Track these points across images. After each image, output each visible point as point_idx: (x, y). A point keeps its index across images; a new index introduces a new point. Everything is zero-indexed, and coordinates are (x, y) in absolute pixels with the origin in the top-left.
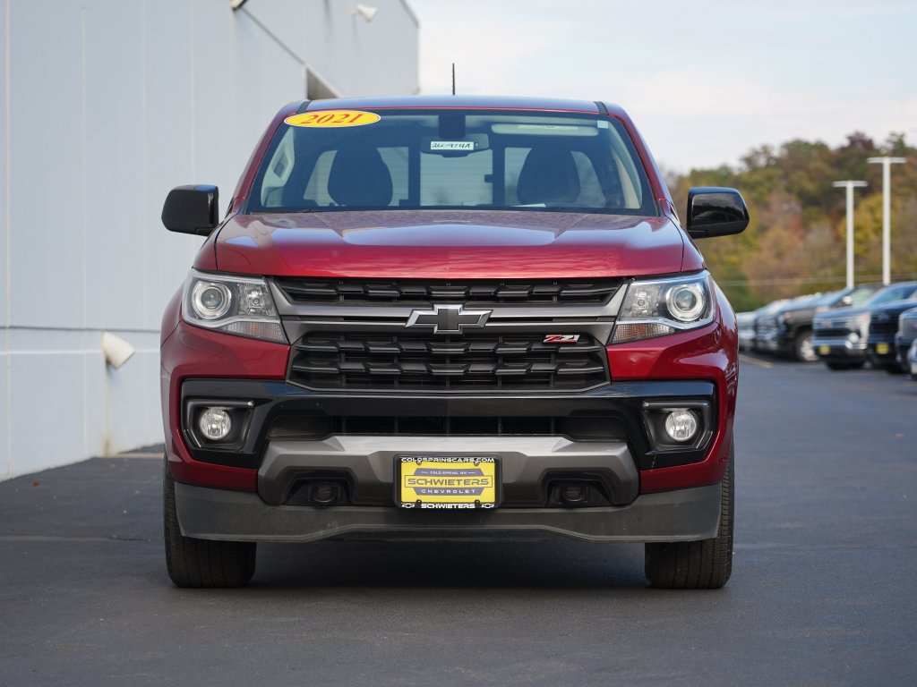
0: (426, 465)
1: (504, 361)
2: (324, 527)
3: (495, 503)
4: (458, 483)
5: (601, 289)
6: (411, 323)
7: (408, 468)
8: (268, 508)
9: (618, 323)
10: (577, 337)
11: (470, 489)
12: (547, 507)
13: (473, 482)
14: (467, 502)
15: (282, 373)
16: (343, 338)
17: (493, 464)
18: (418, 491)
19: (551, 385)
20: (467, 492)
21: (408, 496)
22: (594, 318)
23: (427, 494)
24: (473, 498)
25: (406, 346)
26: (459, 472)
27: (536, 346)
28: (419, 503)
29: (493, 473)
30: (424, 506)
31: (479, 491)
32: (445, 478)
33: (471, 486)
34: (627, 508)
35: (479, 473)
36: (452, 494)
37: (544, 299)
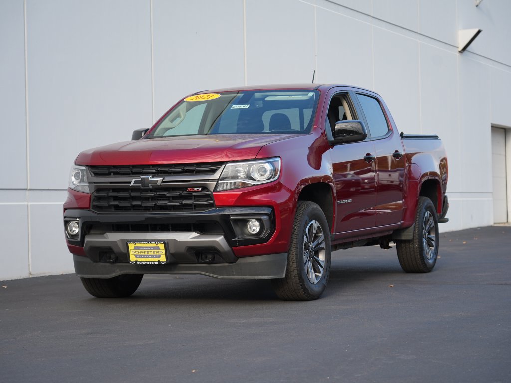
0: (138, 245)
1: (173, 199)
2: (114, 272)
3: (166, 262)
4: (151, 253)
5: (214, 167)
6: (132, 184)
7: (131, 246)
8: (95, 264)
9: (219, 182)
10: (200, 188)
11: (156, 255)
12: (198, 263)
13: (156, 252)
14: (154, 261)
15: (88, 206)
16: (111, 191)
17: (163, 245)
18: (136, 256)
19: (193, 210)
20: (155, 256)
21: (133, 258)
22: (208, 180)
23: (139, 257)
24: (157, 260)
25: (133, 194)
26: (150, 248)
27: (184, 193)
28: (136, 261)
29: (164, 249)
30: (138, 263)
31: (159, 256)
32: (145, 251)
33: (156, 254)
34: (234, 264)
35: (158, 248)
36: (149, 258)
37: (190, 172)
